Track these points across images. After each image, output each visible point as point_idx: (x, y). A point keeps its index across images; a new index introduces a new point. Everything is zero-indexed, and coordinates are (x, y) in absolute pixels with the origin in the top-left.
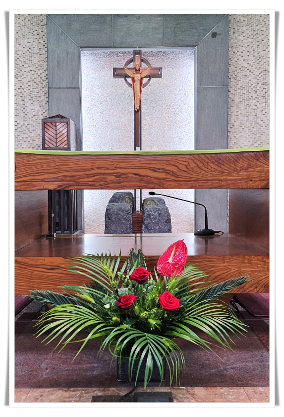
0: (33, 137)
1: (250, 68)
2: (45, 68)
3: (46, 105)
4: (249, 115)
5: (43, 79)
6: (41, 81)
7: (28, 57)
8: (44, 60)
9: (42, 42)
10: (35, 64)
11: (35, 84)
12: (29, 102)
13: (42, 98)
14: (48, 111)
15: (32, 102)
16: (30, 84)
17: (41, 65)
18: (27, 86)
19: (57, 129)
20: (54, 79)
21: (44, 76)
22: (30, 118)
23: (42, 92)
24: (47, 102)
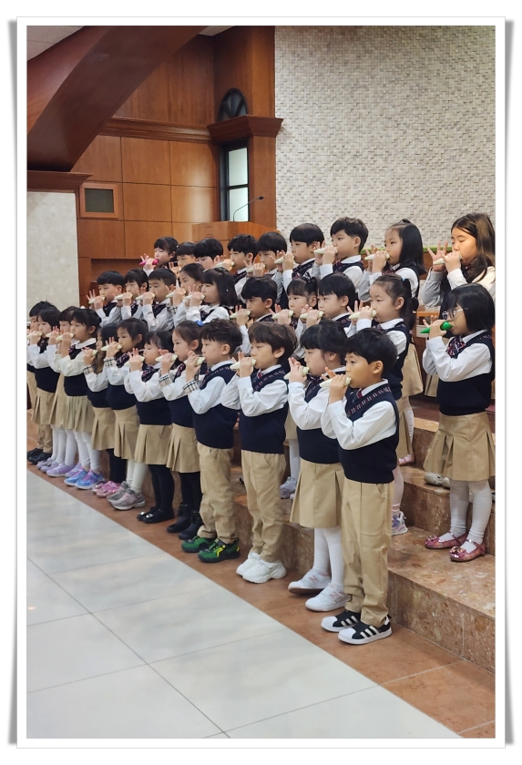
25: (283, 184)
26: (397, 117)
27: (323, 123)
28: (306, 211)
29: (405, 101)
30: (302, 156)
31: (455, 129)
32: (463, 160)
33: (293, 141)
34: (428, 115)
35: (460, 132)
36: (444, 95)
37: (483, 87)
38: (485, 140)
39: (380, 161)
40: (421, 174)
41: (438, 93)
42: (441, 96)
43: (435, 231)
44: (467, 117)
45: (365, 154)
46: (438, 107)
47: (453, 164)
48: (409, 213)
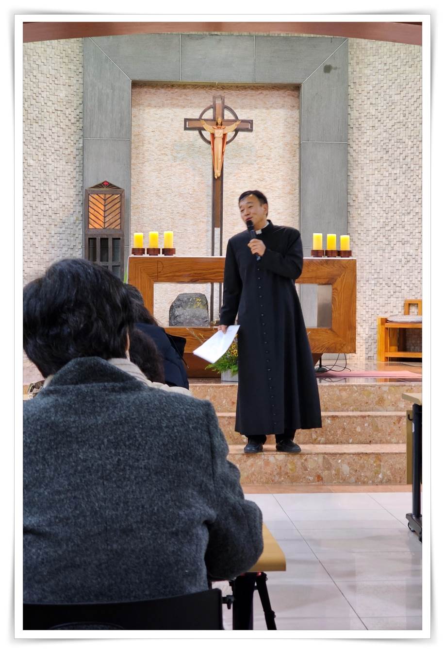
0: (55, 210)
1: (380, 117)
2: (75, 105)
3: (74, 161)
4: (378, 185)
5: (72, 122)
6: (69, 124)
7: (53, 90)
8: (75, 93)
9: (72, 67)
10: (61, 101)
11: (62, 129)
12: (52, 157)
13: (69, 150)
14: (78, 170)
15: (56, 157)
16: (54, 130)
17: (70, 101)
18: (51, 134)
19: (106, 204)
20: (92, 126)
21: (75, 118)
22: (53, 180)
23: (69, 141)
24: (77, 155)
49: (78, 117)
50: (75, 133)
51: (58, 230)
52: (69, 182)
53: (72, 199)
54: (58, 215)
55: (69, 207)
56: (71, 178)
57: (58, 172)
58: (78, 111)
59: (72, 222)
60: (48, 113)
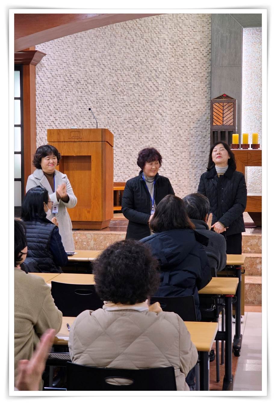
0: (193, 112)
2: (207, 44)
3: (206, 81)
5: (204, 55)
6: (203, 57)
7: (192, 36)
8: (206, 37)
9: (205, 20)
10: (198, 42)
11: (198, 61)
12: (192, 79)
13: (202, 74)
14: (208, 86)
15: (194, 79)
16: (192, 61)
17: (203, 42)
18: (191, 64)
19: (224, 109)
20: (217, 58)
21: (206, 53)
22: (192, 93)
23: (202, 68)
24: (207, 77)
25: (39, 99)
26: (99, 60)
27: (60, 59)
28: (52, 118)
29: (103, 50)
30: (49, 80)
31: (131, 71)
32: (136, 91)
33: (45, 70)
34: (116, 61)
35: (134, 73)
36: (124, 49)
37: (146, 47)
38: (148, 79)
39: (90, 87)
40: (112, 98)
41: (121, 47)
42: (123, 49)
43: (121, 134)
44: (137, 64)
45: (82, 82)
46: (121, 56)
47: (130, 93)
48: (107, 122)
49: (208, 52)
50: (206, 63)
51: (195, 125)
52: (202, 94)
53: (204, 105)
54: (195, 116)
55: (202, 111)
56: (204, 92)
57: (195, 88)
58: (208, 48)
59: (204, 120)
60: (189, 51)
